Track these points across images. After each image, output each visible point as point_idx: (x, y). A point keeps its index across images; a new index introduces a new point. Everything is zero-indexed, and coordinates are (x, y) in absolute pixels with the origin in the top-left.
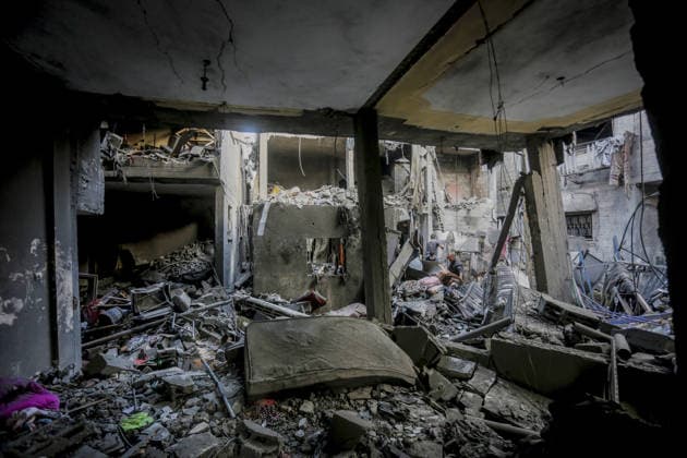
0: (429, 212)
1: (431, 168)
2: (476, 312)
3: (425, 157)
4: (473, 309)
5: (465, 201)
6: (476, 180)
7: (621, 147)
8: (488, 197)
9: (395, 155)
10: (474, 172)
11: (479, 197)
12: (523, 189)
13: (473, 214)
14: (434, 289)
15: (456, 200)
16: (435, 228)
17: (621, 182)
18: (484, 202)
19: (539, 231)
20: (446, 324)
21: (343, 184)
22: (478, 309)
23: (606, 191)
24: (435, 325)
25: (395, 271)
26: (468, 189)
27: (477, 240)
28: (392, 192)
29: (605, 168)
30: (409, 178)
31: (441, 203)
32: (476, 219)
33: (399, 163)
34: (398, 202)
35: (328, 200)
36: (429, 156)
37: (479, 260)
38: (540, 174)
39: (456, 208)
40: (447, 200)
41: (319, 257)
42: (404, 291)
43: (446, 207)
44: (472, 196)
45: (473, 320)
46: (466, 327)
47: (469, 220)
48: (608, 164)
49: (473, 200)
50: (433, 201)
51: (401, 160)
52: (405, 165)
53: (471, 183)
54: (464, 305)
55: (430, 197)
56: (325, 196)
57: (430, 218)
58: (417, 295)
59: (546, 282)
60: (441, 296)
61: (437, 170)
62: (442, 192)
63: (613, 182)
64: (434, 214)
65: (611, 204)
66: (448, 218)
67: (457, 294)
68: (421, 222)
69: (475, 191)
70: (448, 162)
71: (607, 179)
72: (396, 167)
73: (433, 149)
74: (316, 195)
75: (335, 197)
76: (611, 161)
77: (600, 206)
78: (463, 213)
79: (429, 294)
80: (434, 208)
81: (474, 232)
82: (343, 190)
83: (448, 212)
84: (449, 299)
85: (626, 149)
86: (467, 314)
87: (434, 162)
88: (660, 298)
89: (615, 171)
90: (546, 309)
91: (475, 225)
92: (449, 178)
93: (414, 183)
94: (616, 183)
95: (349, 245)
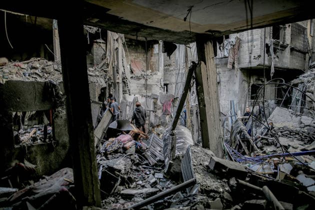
0: (120, 81)
1: (121, 48)
2: (158, 158)
3: (117, 40)
4: (156, 156)
5: (143, 73)
6: (150, 59)
7: (234, 45)
8: (158, 71)
9: (94, 37)
10: (149, 54)
11: (153, 71)
12: (194, 75)
13: (150, 82)
14: (128, 145)
15: (138, 73)
16: (125, 92)
17: (233, 67)
18: (155, 74)
19: (205, 106)
20: (138, 171)
21: (51, 58)
22: (160, 157)
23: (225, 71)
24: (131, 176)
25: (98, 133)
26: (145, 64)
27: (153, 100)
28: (92, 64)
29: (225, 57)
30: (105, 54)
31: (129, 75)
32: (151, 85)
33: (97, 42)
34: (97, 73)
35: (37, 71)
36: (120, 40)
37: (156, 116)
38: (205, 64)
39: (138, 78)
40: (132, 72)
41: (31, 119)
42: (106, 150)
43: (132, 77)
44: (147, 69)
45: (156, 165)
46: (152, 172)
47: (146, 87)
48: (227, 55)
49: (149, 72)
50: (123, 73)
51: (98, 41)
52: (102, 45)
53: (147, 61)
54: (149, 154)
55: (121, 70)
56: (33, 68)
57: (121, 85)
58: (116, 152)
59: (209, 142)
60: (133, 150)
61: (126, 51)
62: (129, 66)
63: (230, 66)
64: (124, 82)
65: (227, 79)
66: (133, 85)
67: (144, 145)
68: (115, 88)
69: (149, 66)
70: (132, 45)
71: (226, 64)
72: (95, 46)
73: (123, 35)
74: (25, 66)
75: (43, 69)
76: (229, 54)
77: (222, 80)
78: (143, 81)
79: (125, 149)
80: (124, 78)
81: (149, 94)
82: (50, 63)
83: (132, 81)
84: (139, 151)
85: (236, 47)
86: (152, 161)
87: (124, 44)
88: (260, 141)
89: (230, 60)
90: (215, 168)
91: (150, 89)
92: (133, 56)
93: (109, 59)
94: (231, 67)
95: (57, 116)
